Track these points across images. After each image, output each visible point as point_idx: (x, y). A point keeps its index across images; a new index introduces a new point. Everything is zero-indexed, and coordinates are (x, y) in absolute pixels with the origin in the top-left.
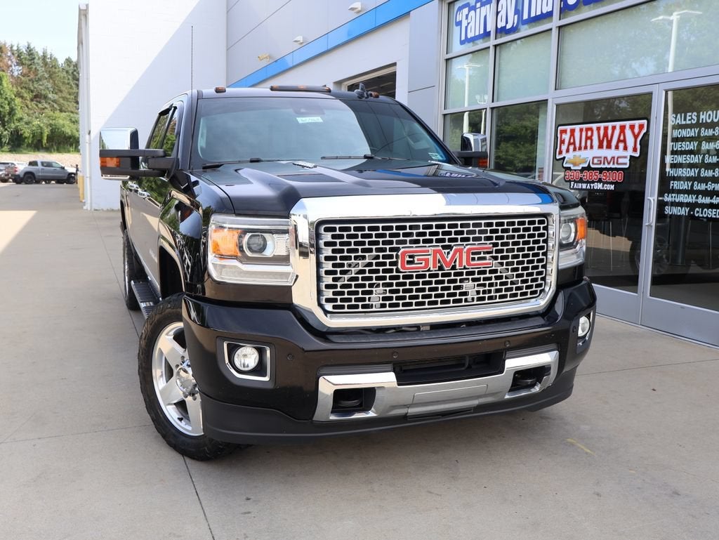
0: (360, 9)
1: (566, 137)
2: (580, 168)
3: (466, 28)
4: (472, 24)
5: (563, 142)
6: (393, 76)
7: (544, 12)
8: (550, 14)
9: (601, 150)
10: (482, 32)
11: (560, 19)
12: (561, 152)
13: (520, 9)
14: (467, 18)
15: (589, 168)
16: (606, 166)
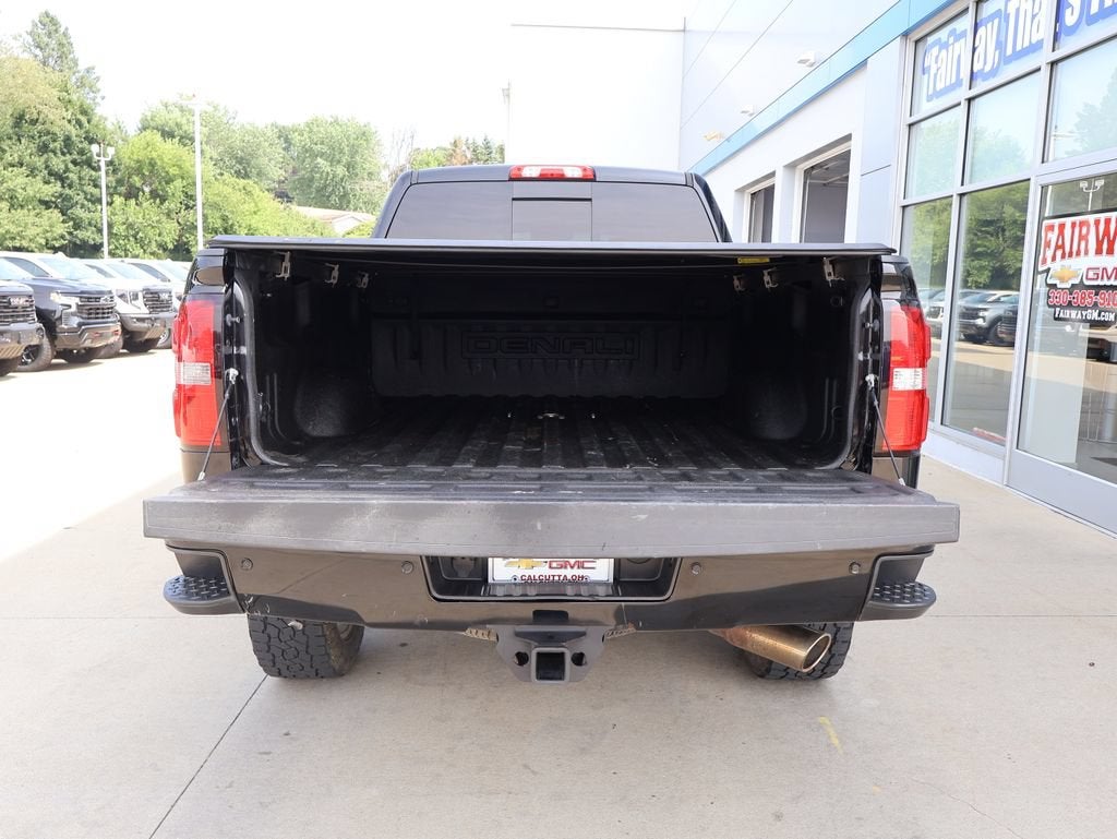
0: (812, 61)
1: (1053, 236)
2: (1068, 286)
3: (935, 75)
4: (943, 70)
5: (1048, 245)
6: (846, 156)
7: (1034, 41)
8: (1039, 44)
9: (1099, 258)
10: (954, 80)
11: (1053, 50)
12: (1044, 261)
13: (1003, 39)
14: (936, 62)
15: (1081, 286)
16: (1106, 282)
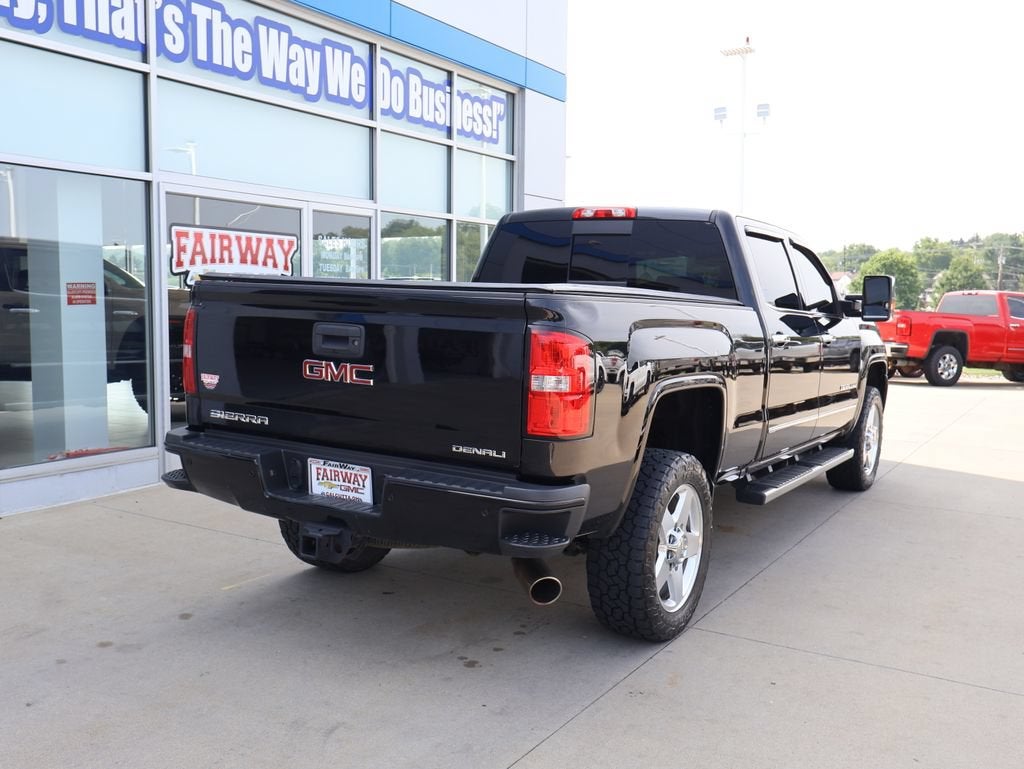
1: (188, 243)
9: (243, 266)
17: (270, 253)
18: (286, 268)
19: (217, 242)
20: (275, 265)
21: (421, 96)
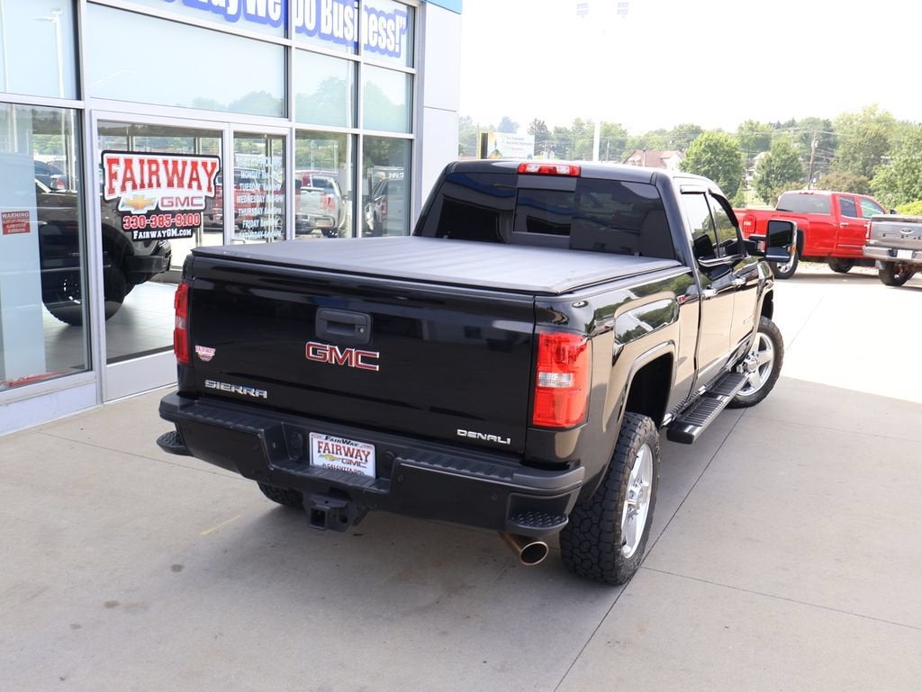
1: (119, 169)
17: (195, 176)
18: (209, 189)
19: (146, 167)
20: (199, 187)
21: (332, 12)
